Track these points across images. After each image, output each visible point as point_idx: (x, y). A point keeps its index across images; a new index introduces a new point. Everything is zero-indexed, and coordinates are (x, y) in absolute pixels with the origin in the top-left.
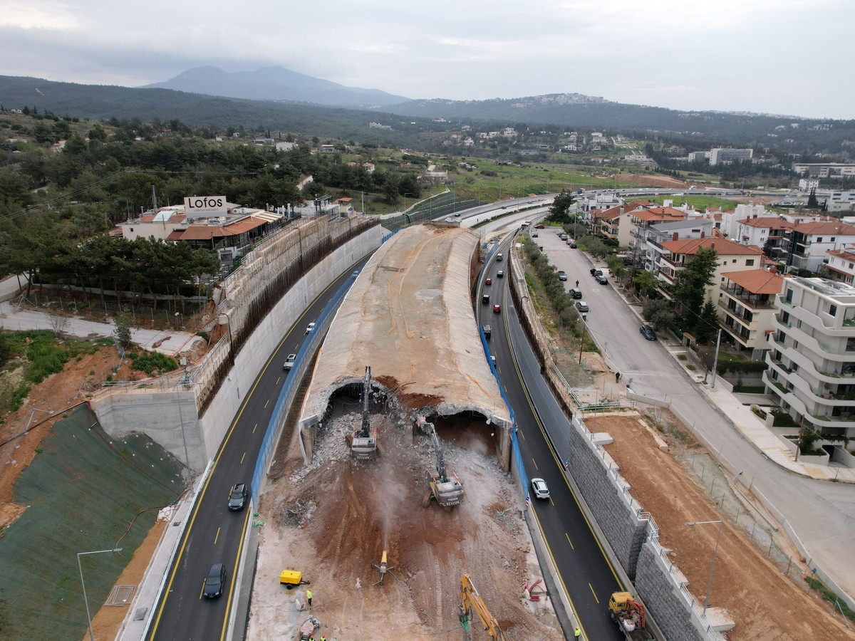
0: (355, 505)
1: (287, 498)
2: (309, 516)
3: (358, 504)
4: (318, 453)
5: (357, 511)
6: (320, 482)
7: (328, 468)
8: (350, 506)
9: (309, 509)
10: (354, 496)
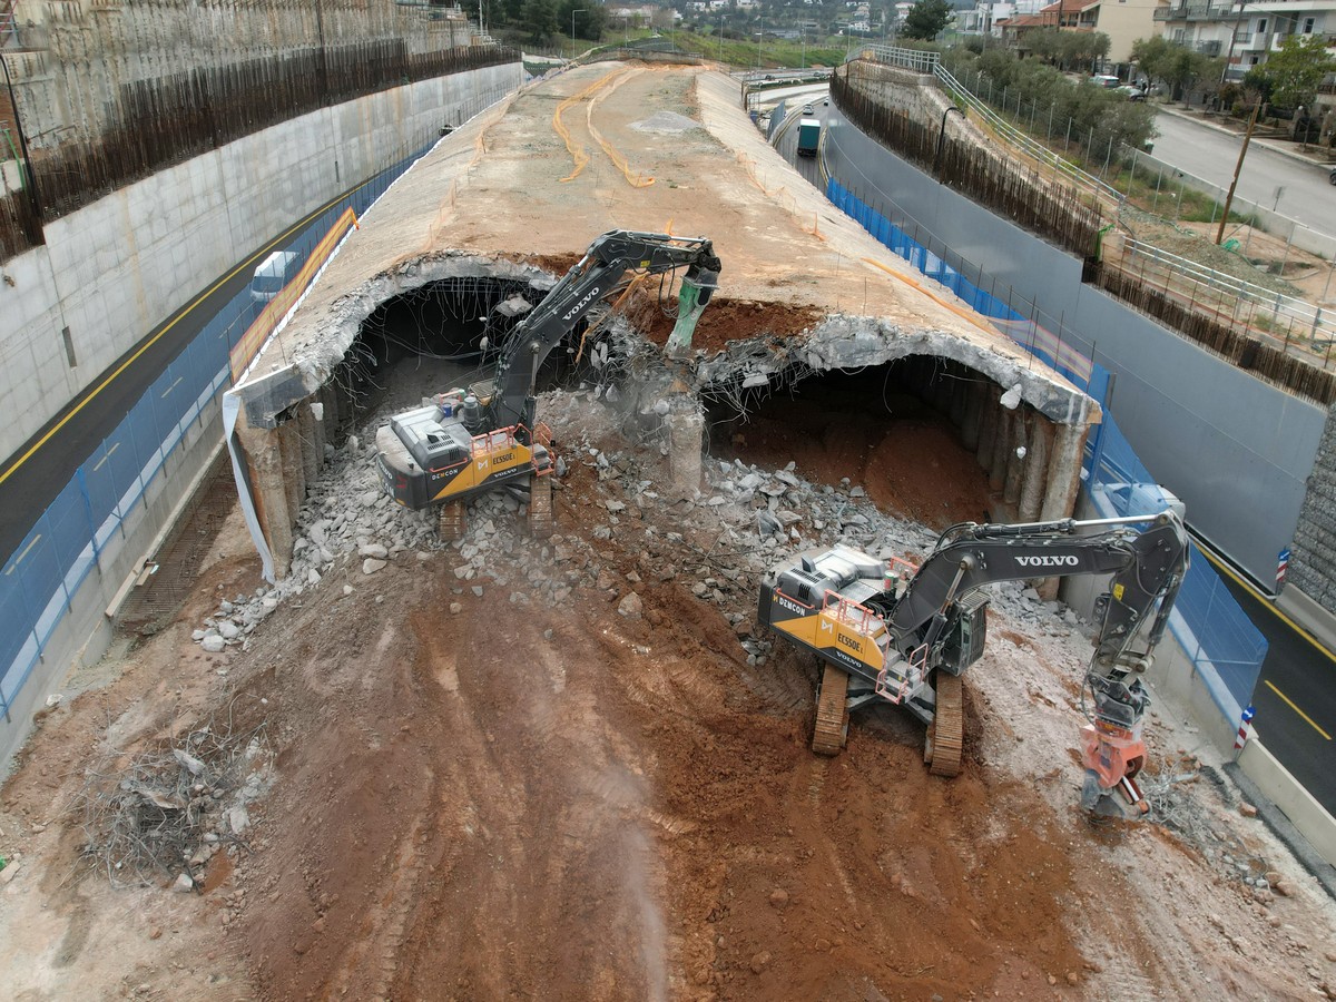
0: (467, 767)
1: (162, 723)
2: (238, 819)
3: (479, 763)
4: (316, 530)
5: (479, 802)
6: (305, 650)
7: (348, 589)
8: (440, 773)
9: (241, 784)
10: (463, 717)
